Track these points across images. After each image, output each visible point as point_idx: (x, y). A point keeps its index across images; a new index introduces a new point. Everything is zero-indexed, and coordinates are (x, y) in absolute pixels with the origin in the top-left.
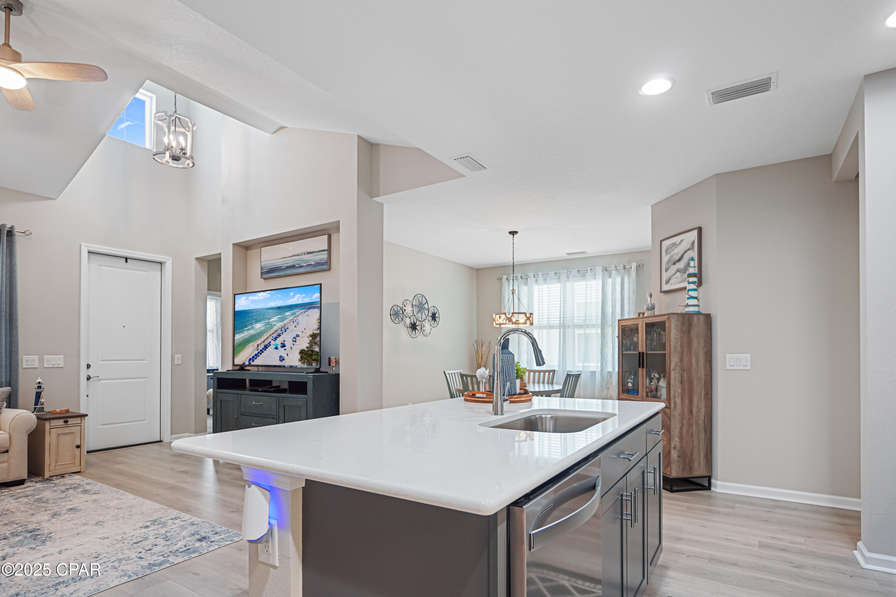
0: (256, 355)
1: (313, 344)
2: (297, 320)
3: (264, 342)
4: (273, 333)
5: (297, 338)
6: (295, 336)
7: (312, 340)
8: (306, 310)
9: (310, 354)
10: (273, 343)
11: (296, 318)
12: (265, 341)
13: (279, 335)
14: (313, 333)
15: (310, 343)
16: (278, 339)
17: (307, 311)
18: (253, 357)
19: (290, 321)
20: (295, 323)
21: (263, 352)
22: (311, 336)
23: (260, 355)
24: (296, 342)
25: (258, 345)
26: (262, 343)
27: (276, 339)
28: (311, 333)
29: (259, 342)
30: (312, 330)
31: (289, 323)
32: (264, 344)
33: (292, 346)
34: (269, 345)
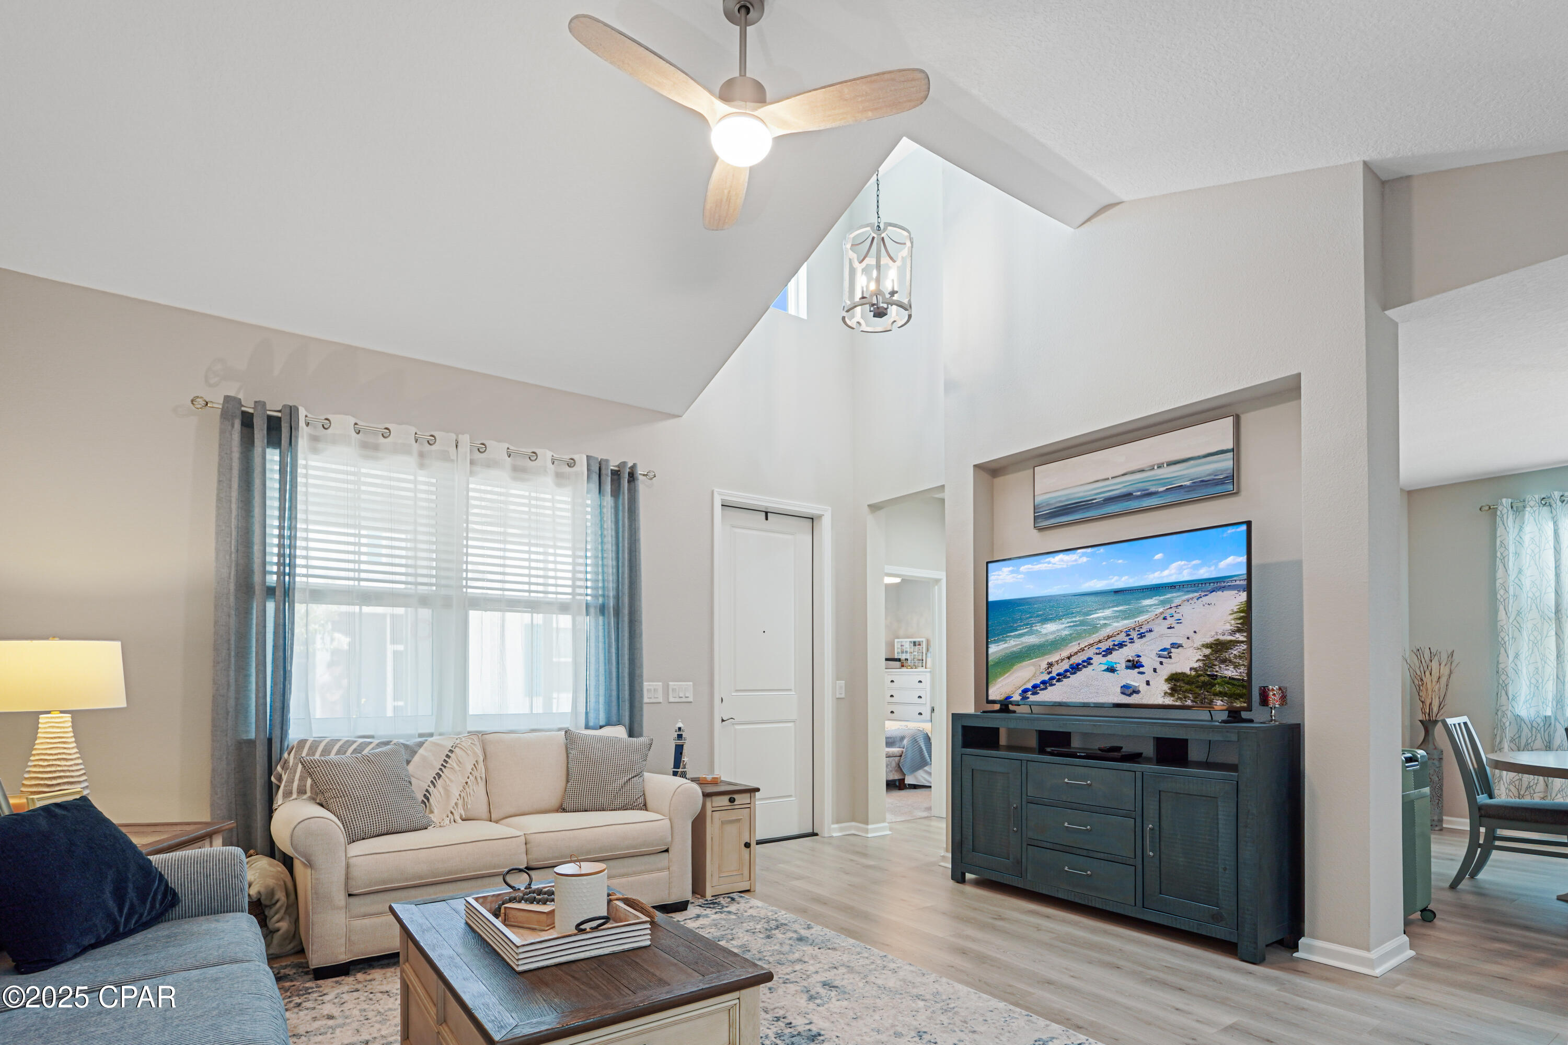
0: (1044, 682)
1: (1216, 663)
2: (1175, 615)
3: (1069, 658)
4: (1100, 642)
5: (1173, 650)
6: (1169, 647)
7: (1211, 654)
8: (1203, 594)
9: (1203, 682)
10: (1097, 660)
11: (1172, 611)
12: (1071, 656)
13: (1121, 645)
14: (1218, 640)
15: (1203, 660)
16: (1114, 653)
17: (1206, 595)
18: (1035, 686)
19: (1157, 616)
20: (1170, 621)
21: (1066, 677)
22: (1207, 646)
23: (1057, 683)
24: (1170, 657)
25: (1050, 665)
26: (1062, 660)
27: (1109, 651)
28: (1209, 640)
29: (1053, 658)
30: (1213, 633)
31: (1153, 620)
32: (1071, 663)
33: (1158, 666)
34: (1085, 664)
